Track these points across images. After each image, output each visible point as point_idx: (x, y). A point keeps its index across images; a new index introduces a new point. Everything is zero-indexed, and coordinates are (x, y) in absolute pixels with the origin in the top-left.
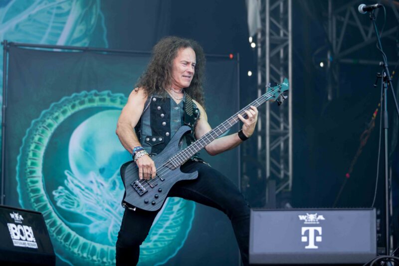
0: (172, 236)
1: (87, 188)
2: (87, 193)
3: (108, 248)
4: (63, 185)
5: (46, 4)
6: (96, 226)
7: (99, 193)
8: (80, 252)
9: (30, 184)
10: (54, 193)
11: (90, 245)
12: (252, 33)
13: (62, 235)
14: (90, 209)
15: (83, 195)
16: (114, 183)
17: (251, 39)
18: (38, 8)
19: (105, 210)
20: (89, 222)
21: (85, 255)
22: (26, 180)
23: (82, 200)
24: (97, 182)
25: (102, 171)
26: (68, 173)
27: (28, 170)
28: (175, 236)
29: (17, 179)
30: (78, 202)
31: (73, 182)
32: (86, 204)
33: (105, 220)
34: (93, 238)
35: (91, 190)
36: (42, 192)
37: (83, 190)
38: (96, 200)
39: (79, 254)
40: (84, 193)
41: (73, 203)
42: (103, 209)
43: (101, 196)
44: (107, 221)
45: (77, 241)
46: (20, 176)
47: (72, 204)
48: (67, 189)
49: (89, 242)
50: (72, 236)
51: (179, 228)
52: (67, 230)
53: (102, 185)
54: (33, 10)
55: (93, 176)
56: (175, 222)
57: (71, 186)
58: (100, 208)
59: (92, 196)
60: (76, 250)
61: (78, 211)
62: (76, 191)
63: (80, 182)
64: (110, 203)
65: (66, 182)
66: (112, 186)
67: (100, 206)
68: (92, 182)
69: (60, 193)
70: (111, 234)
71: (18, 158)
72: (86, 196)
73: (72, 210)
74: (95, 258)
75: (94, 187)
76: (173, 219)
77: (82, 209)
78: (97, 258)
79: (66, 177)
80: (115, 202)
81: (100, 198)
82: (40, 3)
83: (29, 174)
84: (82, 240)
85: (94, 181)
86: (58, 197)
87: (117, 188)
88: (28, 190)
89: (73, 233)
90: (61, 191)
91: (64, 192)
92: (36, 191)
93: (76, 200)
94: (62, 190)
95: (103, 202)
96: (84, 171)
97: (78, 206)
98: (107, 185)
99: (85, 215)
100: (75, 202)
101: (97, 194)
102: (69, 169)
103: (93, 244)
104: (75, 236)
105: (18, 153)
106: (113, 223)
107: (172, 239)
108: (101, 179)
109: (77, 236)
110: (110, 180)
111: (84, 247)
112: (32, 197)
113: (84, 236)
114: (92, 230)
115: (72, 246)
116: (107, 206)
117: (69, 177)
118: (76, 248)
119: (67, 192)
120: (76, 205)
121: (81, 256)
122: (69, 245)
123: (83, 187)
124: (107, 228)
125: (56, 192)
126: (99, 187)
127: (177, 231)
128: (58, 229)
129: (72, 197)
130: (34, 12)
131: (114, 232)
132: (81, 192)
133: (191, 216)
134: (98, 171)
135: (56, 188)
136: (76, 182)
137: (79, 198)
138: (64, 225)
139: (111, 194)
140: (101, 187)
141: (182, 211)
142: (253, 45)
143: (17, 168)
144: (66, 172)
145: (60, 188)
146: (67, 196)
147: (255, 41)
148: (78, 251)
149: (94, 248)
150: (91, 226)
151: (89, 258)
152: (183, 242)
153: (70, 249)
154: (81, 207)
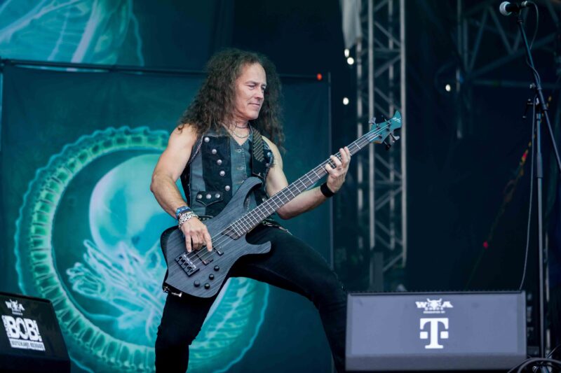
0: (237, 332)
1: (115, 265)
2: (114, 272)
3: (146, 351)
4: (81, 260)
5: (55, 5)
6: (129, 319)
7: (133, 272)
8: (105, 356)
9: (34, 259)
10: (68, 272)
11: (120, 345)
12: (349, 43)
13: (80, 331)
14: (119, 295)
15: (110, 275)
16: (154, 258)
17: (347, 53)
18: (43, 11)
19: (140, 296)
20: (118, 313)
21: (113, 360)
22: (29, 254)
23: (108, 281)
24: (129, 256)
25: (135, 241)
26: (88, 243)
27: (32, 240)
28: (240, 332)
29: (16, 252)
30: (103, 285)
31: (95, 257)
32: (113, 289)
33: (141, 309)
34: (123, 336)
35: (121, 268)
36: (52, 271)
37: (110, 268)
38: (127, 281)
39: (104, 359)
40: (110, 271)
41: (96, 286)
42: (137, 295)
43: (135, 276)
44: (143, 312)
45: (101, 340)
46: (21, 249)
47: (93, 287)
48: (87, 266)
49: (118, 341)
50: (95, 333)
51: (246, 320)
52: (86, 324)
53: (136, 260)
54: (38, 13)
55: (124, 248)
56: (241, 313)
57: (92, 262)
58: (134, 293)
59: (121, 276)
60: (100, 353)
61: (103, 297)
62: (100, 269)
63: (105, 256)
64: (148, 287)
65: (85, 256)
66: (150, 261)
67: (134, 290)
68: (121, 257)
69: (77, 272)
70: (150, 329)
71: (18, 223)
72: (114, 277)
73: (94, 296)
74: (127, 364)
75: (125, 264)
76: (237, 308)
77: (108, 295)
78: (130, 363)
79: (85, 250)
80: (155, 285)
81: (134, 279)
82: (46, 4)
83: (33, 245)
84: (108, 339)
85: (125, 255)
86: (75, 278)
87: (158, 265)
88: (31, 268)
89: (96, 329)
90: (79, 270)
91: (83, 271)
92: (42, 269)
93: (99, 281)
94: (80, 268)
95: (138, 284)
96: (111, 241)
97: (103, 290)
98: (143, 261)
99: (112, 303)
100: (99, 284)
101: (129, 274)
102: (90, 237)
103: (124, 344)
104: (98, 333)
105: (17, 216)
106: (152, 315)
107: (235, 336)
108: (134, 253)
109: (102, 333)
110: (148, 253)
111: (111, 348)
112: (38, 278)
113: (112, 333)
114: (122, 324)
115: (95, 347)
116: (144, 291)
117: (90, 250)
118: (100, 350)
119: (87, 270)
120: (100, 288)
121: (107, 360)
122: (91, 346)
123: (110, 264)
124: (144, 322)
125: (71, 271)
126: (131, 263)
127: (243, 324)
128: (74, 323)
129: (95, 278)
130: (37, 16)
131: (154, 327)
132: (107, 271)
133: (262, 304)
134: (130, 242)
135: (72, 266)
136: (99, 256)
137: (104, 279)
138: (82, 318)
139: (149, 273)
140: (135, 263)
141: (251, 297)
142: (351, 61)
143: (16, 238)
144: (85, 243)
145: (78, 265)
146: (87, 277)
147: (353, 54)
148: (103, 354)
149: (126, 350)
150: (120, 319)
151: (118, 364)
152: (252, 341)
153: (91, 351)
154: (107, 291)
